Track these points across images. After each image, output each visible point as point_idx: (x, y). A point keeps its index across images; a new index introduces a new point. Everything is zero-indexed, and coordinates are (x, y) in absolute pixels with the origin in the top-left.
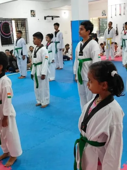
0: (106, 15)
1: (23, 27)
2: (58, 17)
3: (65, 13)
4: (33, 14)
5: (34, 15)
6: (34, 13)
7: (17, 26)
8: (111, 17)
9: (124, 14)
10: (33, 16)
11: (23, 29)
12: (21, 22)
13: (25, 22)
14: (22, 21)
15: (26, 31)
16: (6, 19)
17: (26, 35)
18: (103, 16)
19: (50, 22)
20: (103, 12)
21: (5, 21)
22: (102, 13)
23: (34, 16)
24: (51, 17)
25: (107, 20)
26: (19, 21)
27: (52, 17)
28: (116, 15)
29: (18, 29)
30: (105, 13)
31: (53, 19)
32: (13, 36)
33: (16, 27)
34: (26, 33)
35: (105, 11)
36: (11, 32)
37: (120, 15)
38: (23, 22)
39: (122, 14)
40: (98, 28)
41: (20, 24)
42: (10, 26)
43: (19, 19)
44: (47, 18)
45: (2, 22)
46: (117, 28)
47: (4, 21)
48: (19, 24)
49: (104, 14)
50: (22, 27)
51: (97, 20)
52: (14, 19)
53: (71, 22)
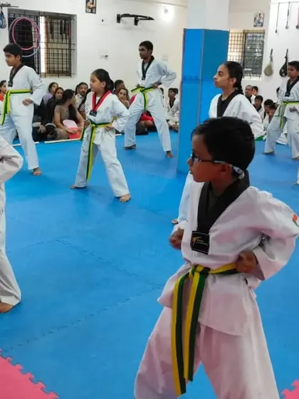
0: (262, 26)
1: (64, 35)
2: (150, 19)
3: (166, 11)
4: (92, 6)
5: (92, 10)
6: (93, 4)
7: (49, 31)
8: (276, 32)
10: (90, 10)
11: (64, 41)
12: (61, 23)
13: (70, 24)
14: (63, 21)
15: (70, 44)
16: (25, 11)
17: (70, 54)
18: (255, 26)
19: (129, 29)
20: (258, 19)
21: (22, 17)
22: (255, 19)
23: (92, 12)
24: (133, 18)
25: (263, 37)
26: (55, 21)
27: (136, 17)
28: (287, 28)
29: (53, 38)
30: (261, 21)
31: (136, 23)
32: (39, 53)
33: (47, 33)
34: (70, 50)
35: (262, 16)
36: (35, 45)
37: (297, 27)
38: (65, 24)
40: (240, 54)
41: (59, 26)
42: (33, 30)
43: (58, 14)
44: (123, 19)
45: (14, 18)
46: (286, 57)
47: (20, 15)
48: (55, 26)
49: (259, 22)
50: (61, 34)
51: (239, 35)
52: (44, 13)
53: (185, 30)
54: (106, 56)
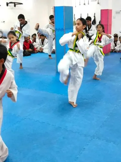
2: (22, 4)
9: (89, 4)
19: (12, 9)
24: (14, 4)
28: (80, 5)
31: (15, 6)
37: (84, 4)
39: (87, 3)
44: (9, 4)
46: (81, 17)
53: (55, 7)
54: (4, 22)
